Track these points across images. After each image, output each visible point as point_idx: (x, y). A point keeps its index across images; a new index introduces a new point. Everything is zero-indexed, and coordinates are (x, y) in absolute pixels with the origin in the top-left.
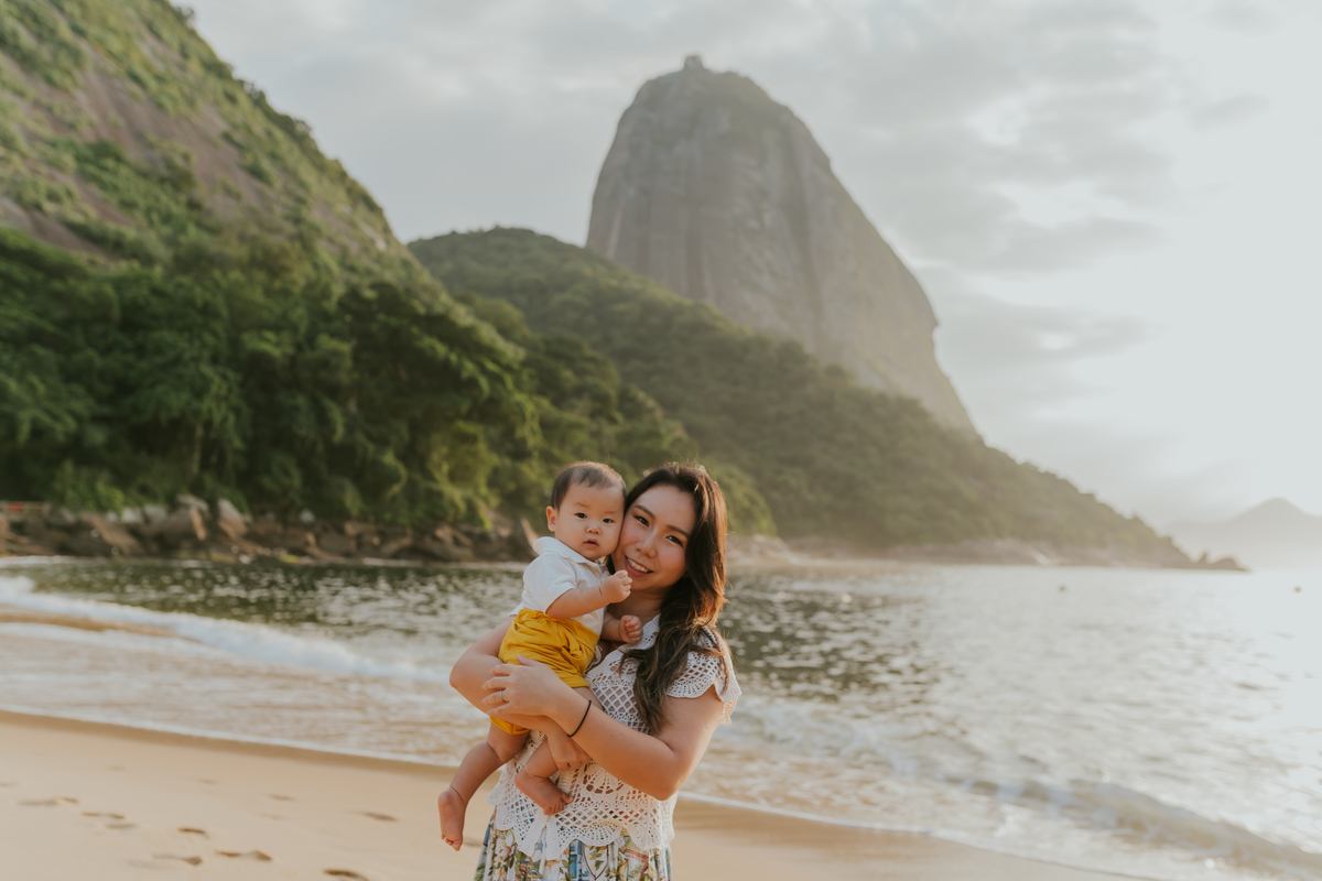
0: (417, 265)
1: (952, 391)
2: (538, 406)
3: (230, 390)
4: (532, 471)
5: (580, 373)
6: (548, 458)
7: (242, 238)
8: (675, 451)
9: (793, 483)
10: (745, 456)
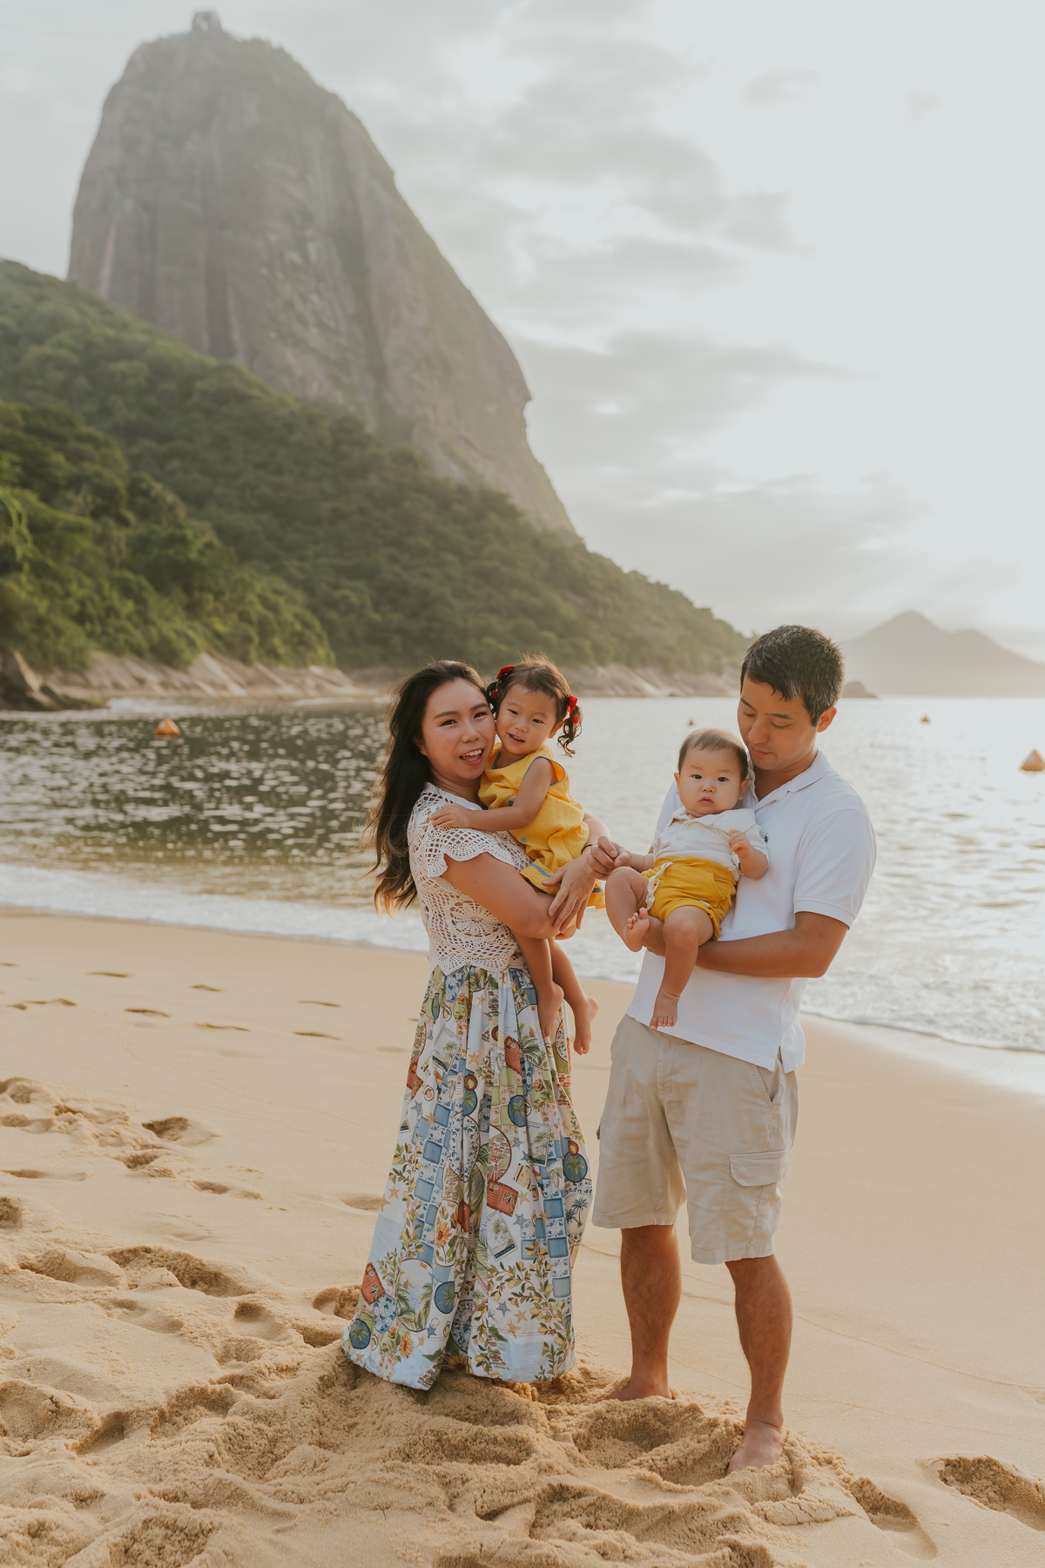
1: (548, 482)
2: (25, 503)
4: (20, 588)
5: (76, 457)
6: (39, 570)
8: (205, 561)
9: (355, 599)
10: (293, 566)
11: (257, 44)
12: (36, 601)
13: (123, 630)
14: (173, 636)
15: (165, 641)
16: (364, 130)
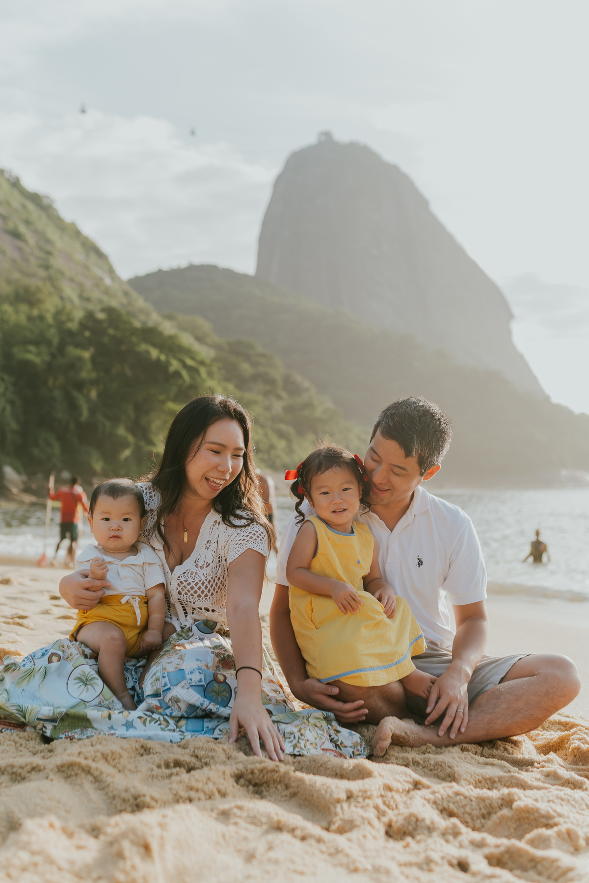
0: (134, 294)
1: (526, 365)
3: (6, 389)
5: (254, 364)
7: (9, 282)
8: (325, 417)
13: (279, 456)
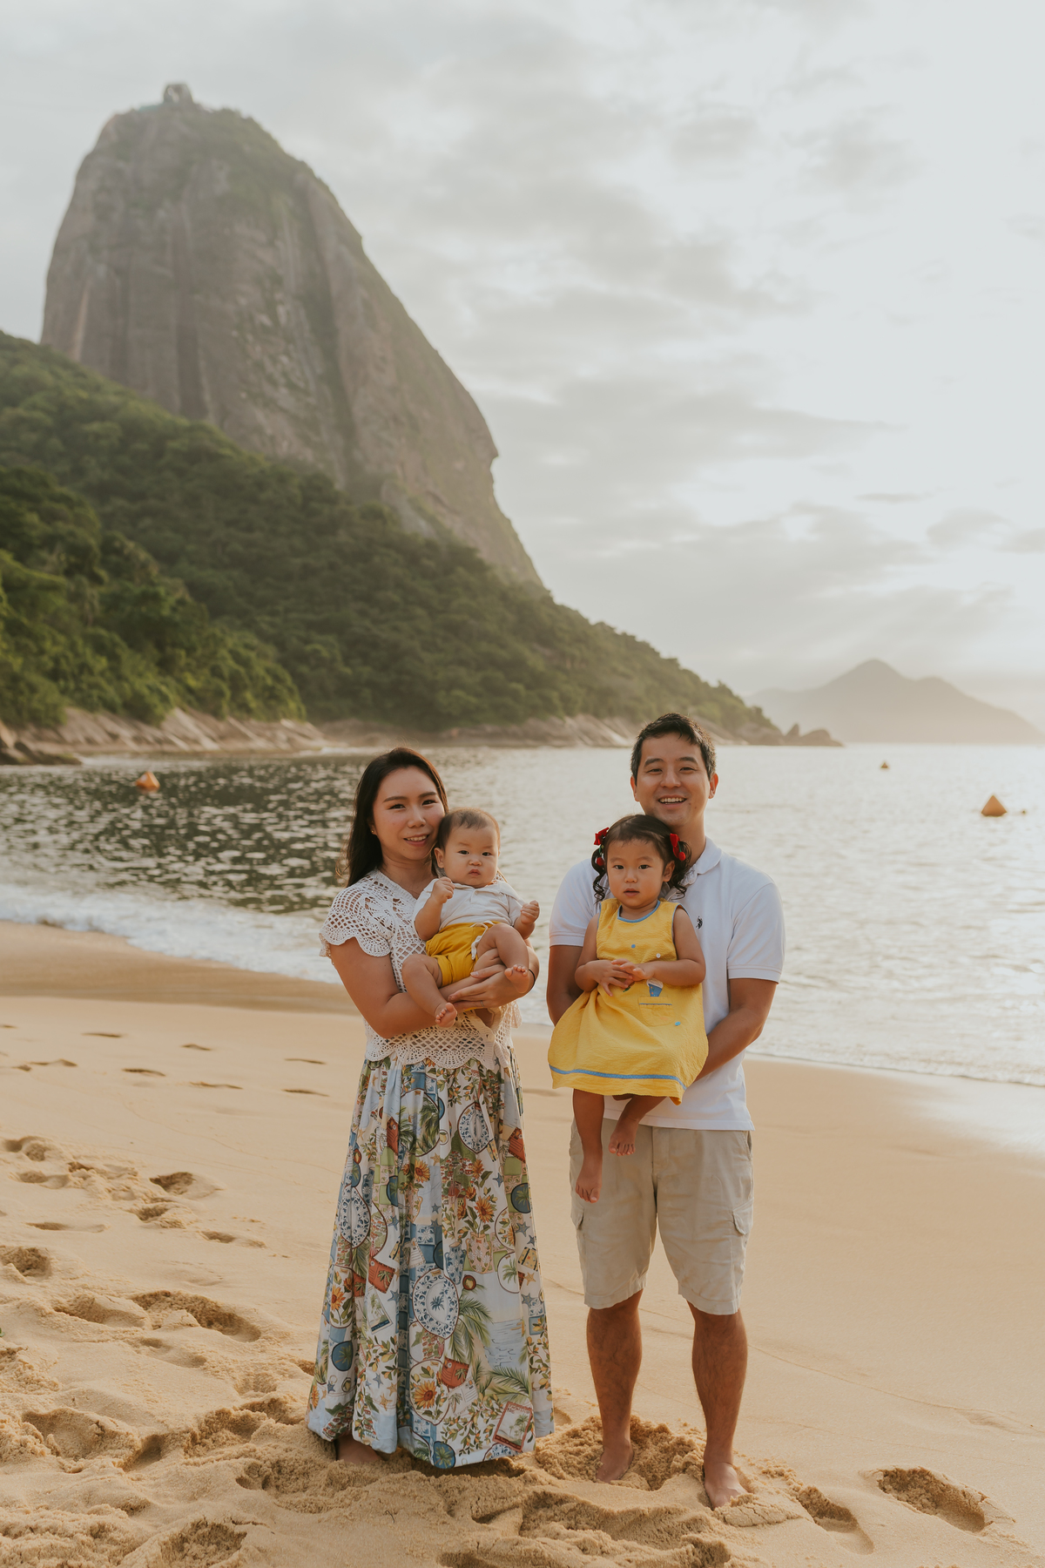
1: (515, 536)
5: (50, 517)
8: (177, 618)
9: (325, 653)
10: (264, 621)
11: (227, 115)
12: (10, 659)
13: (96, 686)
14: (146, 691)
15: (138, 696)
16: (332, 196)
